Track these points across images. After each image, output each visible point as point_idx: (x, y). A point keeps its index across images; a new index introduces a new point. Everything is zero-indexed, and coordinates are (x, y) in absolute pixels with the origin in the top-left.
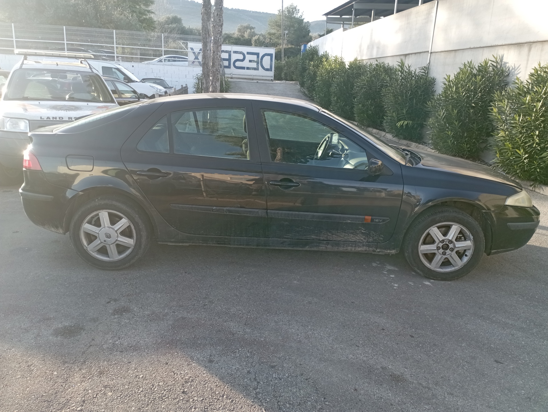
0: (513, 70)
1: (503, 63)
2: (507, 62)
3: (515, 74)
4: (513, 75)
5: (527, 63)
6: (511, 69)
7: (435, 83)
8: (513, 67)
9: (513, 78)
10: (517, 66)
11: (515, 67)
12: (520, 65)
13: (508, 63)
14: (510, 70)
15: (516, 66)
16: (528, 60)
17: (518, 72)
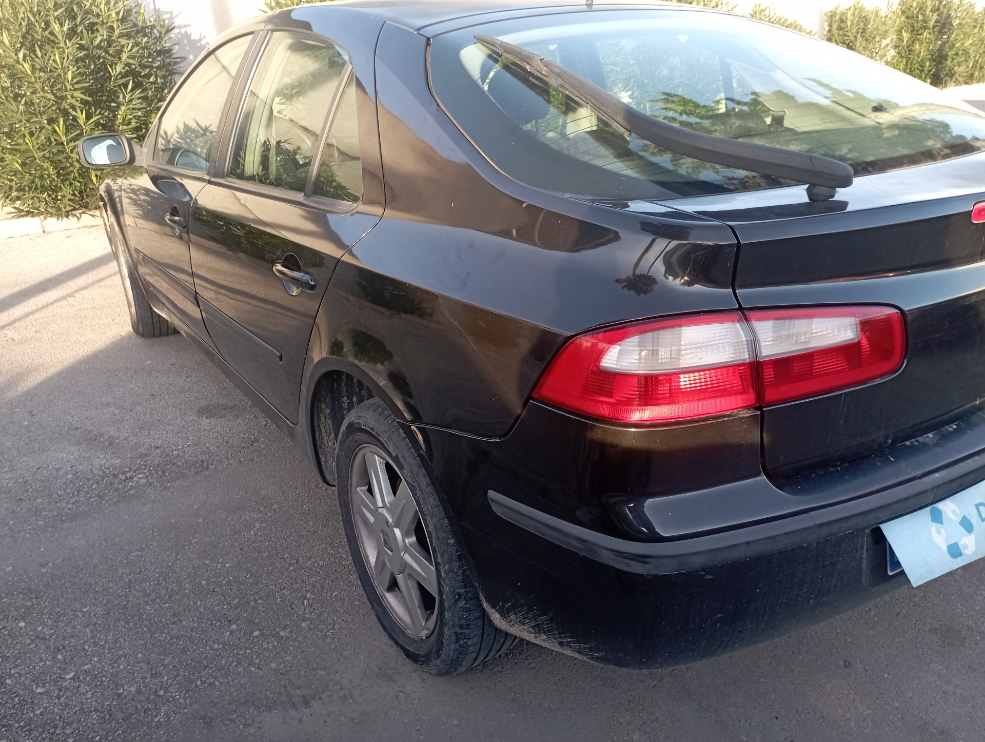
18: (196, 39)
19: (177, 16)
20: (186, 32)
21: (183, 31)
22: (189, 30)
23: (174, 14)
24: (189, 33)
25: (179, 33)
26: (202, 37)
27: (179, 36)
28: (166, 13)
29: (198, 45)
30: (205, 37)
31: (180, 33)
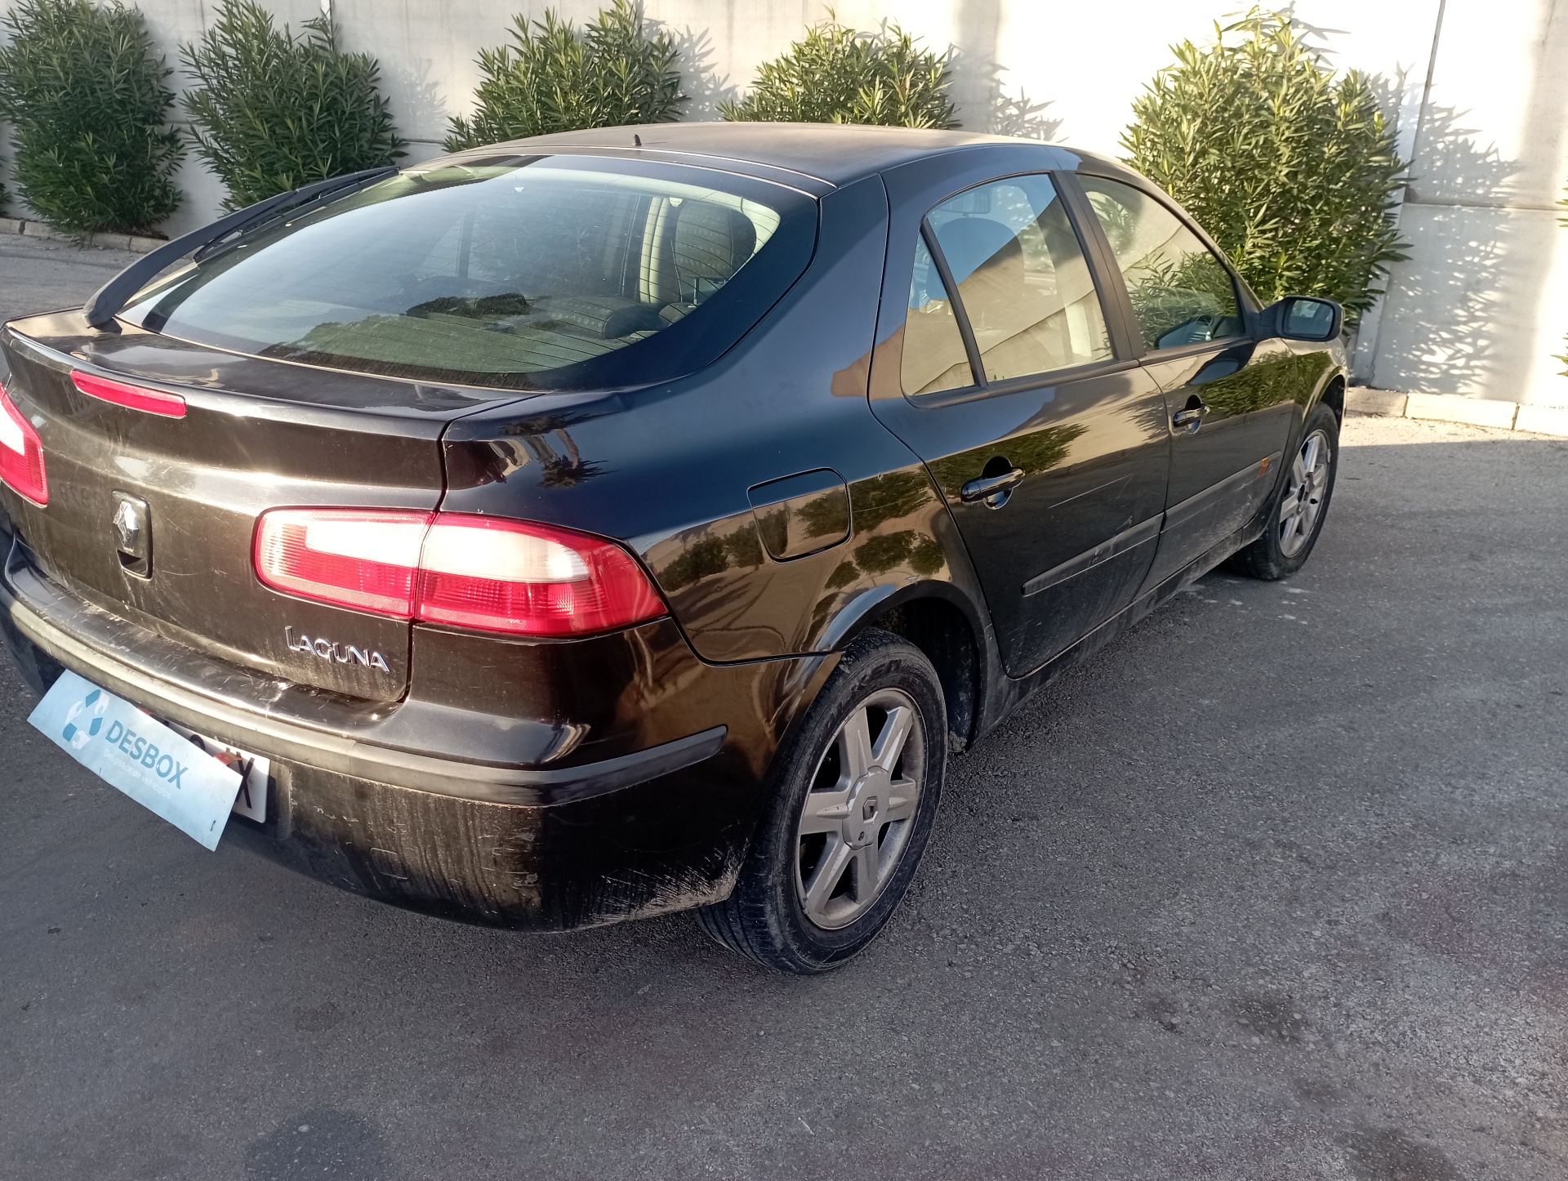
0: (686, 45)
1: (645, 22)
2: (661, 20)
3: (695, 56)
4: (688, 59)
5: (730, 27)
6: (677, 40)
7: (378, 75)
8: (686, 36)
9: (691, 66)
10: (696, 32)
11: (690, 36)
12: (707, 31)
13: (663, 23)
14: (676, 43)
15: (692, 33)
16: (730, 18)
17: (703, 51)
18: (1479, 152)
19: (1459, 115)
20: (1466, 141)
21: (1461, 139)
22: (1471, 138)
23: (1455, 113)
24: (1470, 143)
25: (1451, 143)
26: (1491, 150)
27: (1451, 147)
28: (1440, 110)
29: (1480, 162)
30: (1496, 151)
31: (1454, 142)
